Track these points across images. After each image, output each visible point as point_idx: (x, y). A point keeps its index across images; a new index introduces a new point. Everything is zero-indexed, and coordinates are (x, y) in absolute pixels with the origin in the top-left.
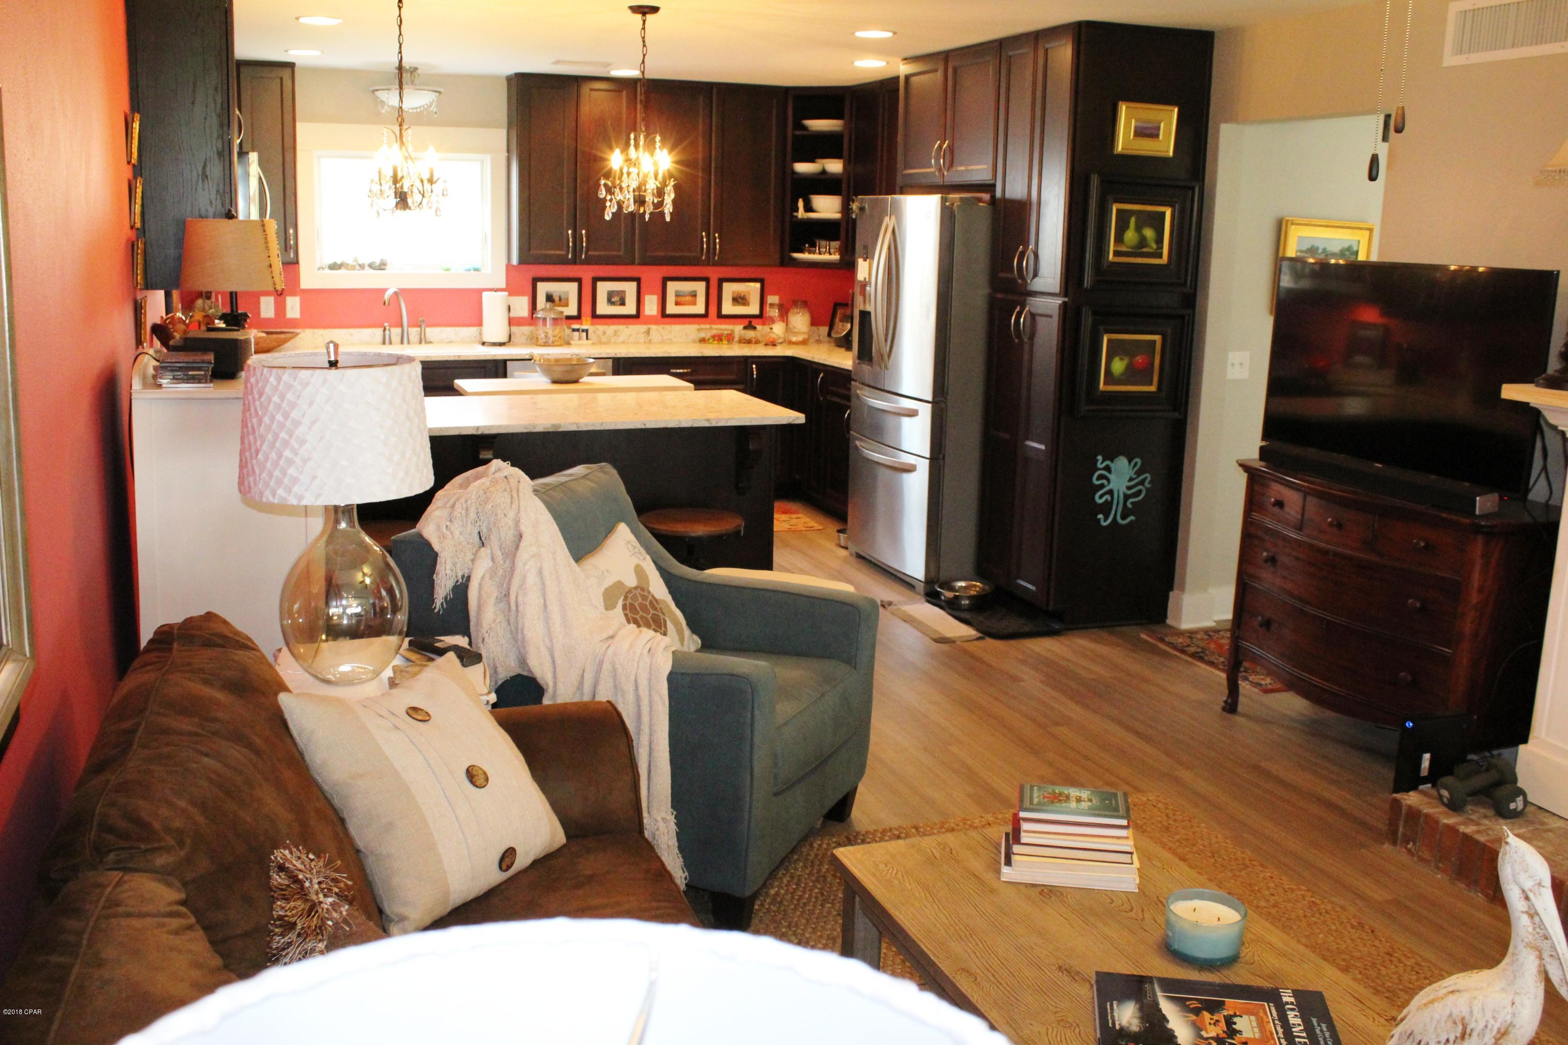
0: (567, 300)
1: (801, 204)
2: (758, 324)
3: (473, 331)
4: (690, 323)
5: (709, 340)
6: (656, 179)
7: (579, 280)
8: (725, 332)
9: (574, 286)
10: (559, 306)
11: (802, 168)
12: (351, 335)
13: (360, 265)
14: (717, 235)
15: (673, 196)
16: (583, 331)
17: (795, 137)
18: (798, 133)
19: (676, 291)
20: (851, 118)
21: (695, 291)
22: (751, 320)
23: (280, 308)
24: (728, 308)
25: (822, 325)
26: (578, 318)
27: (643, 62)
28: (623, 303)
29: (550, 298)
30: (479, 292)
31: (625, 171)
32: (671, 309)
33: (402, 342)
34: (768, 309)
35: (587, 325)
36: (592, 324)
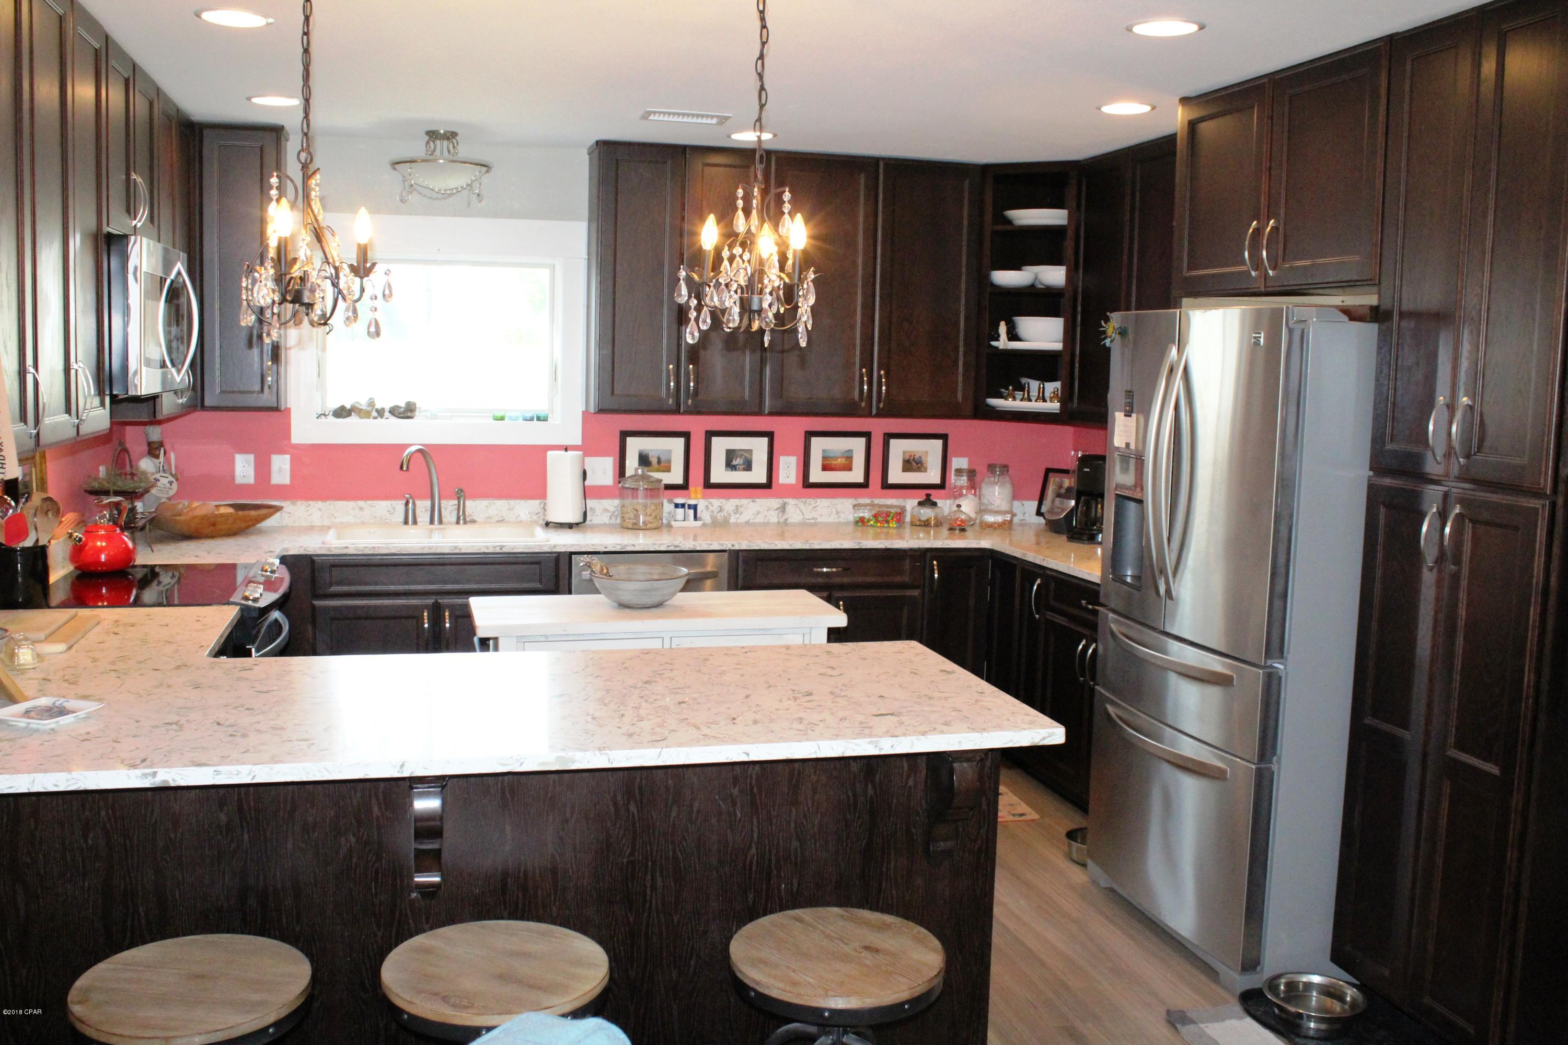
0: (669, 462)
1: (1003, 328)
2: (941, 498)
3: (534, 504)
4: (844, 496)
5: (869, 520)
6: (782, 269)
7: (686, 435)
8: (893, 511)
9: (678, 444)
10: (658, 470)
11: (1005, 278)
12: (361, 509)
13: (377, 411)
14: (882, 372)
15: (812, 300)
16: (690, 507)
17: (995, 233)
18: (999, 228)
19: (824, 451)
20: (1079, 206)
21: (851, 451)
22: (929, 491)
23: (262, 469)
24: (896, 475)
25: (1028, 499)
26: (685, 486)
27: (761, 57)
28: (748, 467)
29: (644, 460)
30: (543, 450)
31: (726, 254)
32: (817, 475)
33: (432, 522)
34: (953, 477)
35: (696, 499)
36: (704, 497)
